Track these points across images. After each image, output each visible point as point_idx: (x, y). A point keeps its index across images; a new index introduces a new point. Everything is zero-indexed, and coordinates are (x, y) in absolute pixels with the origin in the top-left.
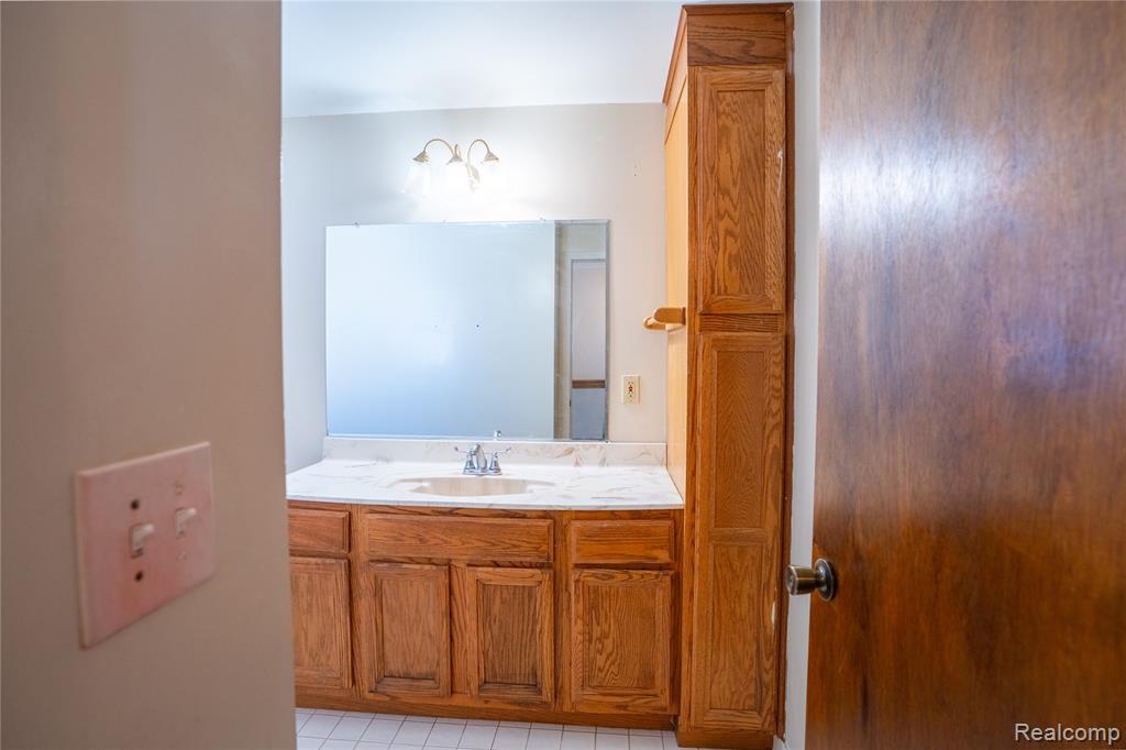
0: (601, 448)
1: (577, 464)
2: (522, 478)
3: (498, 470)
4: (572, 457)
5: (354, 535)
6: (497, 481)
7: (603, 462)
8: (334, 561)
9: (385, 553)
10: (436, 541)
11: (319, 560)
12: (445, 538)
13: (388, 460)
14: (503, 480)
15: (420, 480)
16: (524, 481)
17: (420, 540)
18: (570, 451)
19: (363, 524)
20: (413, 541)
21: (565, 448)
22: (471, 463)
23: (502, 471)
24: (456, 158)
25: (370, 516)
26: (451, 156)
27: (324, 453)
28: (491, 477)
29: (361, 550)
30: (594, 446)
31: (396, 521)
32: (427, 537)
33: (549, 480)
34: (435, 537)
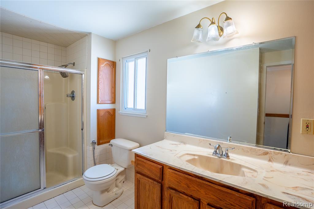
0: (286, 155)
1: (270, 160)
2: (240, 164)
3: (228, 157)
4: (267, 156)
5: (164, 175)
6: (227, 162)
7: (286, 163)
8: (156, 183)
9: (174, 187)
10: (194, 189)
11: (152, 181)
12: (198, 189)
13: (185, 143)
14: (229, 162)
15: (194, 155)
16: (240, 165)
17: (188, 186)
18: (266, 153)
19: (167, 172)
20: (185, 186)
21: (263, 152)
22: (216, 151)
23: (230, 157)
24: (213, 23)
25: (169, 170)
26: (211, 23)
27: (165, 137)
28: (224, 159)
29: (166, 181)
30: (281, 154)
31: (178, 175)
32: (191, 186)
33: (254, 168)
34: (194, 187)
